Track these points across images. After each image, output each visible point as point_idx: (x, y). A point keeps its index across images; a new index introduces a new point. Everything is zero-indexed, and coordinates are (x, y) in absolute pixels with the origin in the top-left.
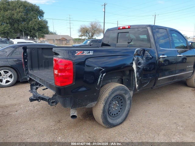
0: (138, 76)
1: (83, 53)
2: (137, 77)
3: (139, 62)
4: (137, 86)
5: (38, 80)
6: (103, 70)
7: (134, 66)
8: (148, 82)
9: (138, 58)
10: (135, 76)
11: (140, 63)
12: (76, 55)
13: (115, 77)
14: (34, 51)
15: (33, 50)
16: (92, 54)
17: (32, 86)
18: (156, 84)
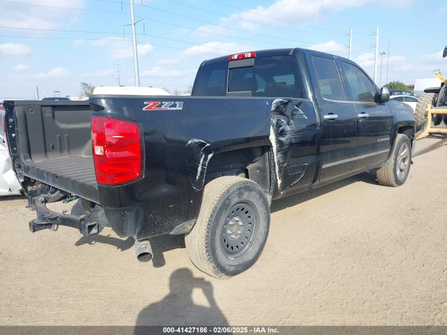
0: (281, 161)
1: (160, 106)
2: (278, 161)
3: (281, 128)
4: (279, 182)
5: (48, 180)
6: (208, 145)
7: (272, 138)
8: (301, 174)
9: (278, 120)
10: (273, 160)
11: (283, 131)
12: (144, 109)
13: (232, 166)
14: (32, 111)
15: (30, 109)
16: (181, 109)
17: (33, 196)
18: (318, 179)
